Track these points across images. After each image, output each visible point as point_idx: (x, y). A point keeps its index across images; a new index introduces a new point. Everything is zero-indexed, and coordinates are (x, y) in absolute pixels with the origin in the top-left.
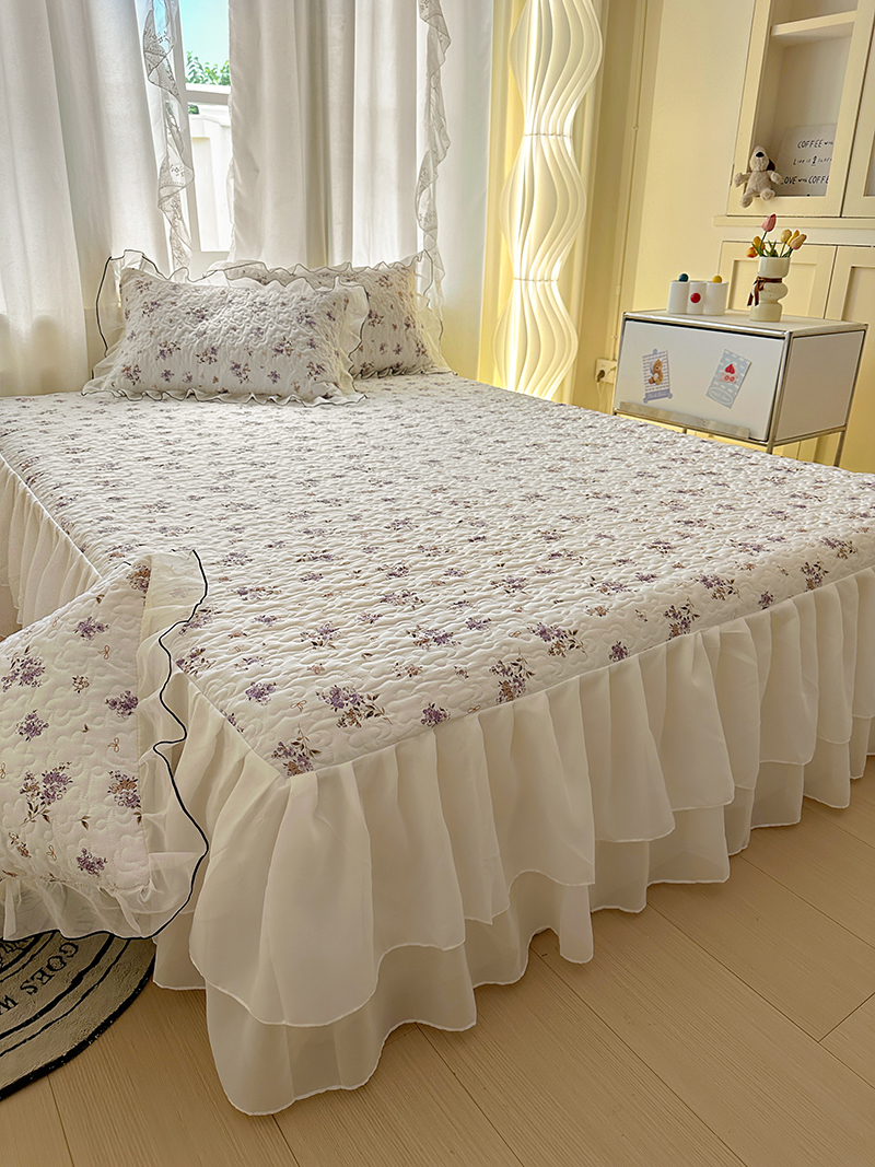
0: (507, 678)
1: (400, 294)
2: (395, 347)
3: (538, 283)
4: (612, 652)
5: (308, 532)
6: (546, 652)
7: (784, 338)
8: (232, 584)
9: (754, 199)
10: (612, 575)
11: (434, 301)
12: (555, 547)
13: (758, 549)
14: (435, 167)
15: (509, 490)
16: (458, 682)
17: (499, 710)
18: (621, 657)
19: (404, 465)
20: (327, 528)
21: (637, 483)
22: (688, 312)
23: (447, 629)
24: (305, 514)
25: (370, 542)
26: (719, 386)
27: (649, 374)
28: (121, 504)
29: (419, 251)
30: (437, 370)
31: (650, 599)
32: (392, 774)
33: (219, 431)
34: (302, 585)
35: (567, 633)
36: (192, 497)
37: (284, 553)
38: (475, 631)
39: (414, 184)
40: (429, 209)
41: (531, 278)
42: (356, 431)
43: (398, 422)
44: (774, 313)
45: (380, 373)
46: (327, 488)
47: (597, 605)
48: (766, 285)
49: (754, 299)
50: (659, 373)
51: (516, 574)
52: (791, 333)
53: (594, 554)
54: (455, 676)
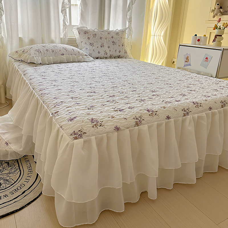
0: (137, 120)
1: (121, 37)
2: (119, 51)
3: (157, 37)
4: (166, 117)
5: (91, 87)
6: (148, 115)
7: (221, 50)
8: (70, 96)
9: (216, 16)
10: (169, 100)
11: (130, 40)
12: (154, 93)
13: (209, 97)
14: (132, 5)
15: (144, 82)
16: (124, 121)
17: (134, 129)
18: (169, 119)
19: (118, 76)
20: (96, 87)
21: (179, 82)
22: (196, 44)
23: (123, 108)
24: (91, 84)
25: (106, 90)
26: (204, 63)
27: (185, 59)
28: (45, 80)
29: (127, 27)
30: (129, 57)
31: (178, 105)
32: (105, 141)
33: (72, 67)
34: (88, 97)
35: (155, 111)
36: (63, 79)
37: (84, 91)
38: (130, 109)
39: (126, 10)
40: (130, 16)
41: (155, 35)
42: (107, 69)
43: (118, 67)
44: (220, 44)
45: (115, 58)
46: (97, 79)
47: (163, 106)
48: (217, 37)
49: (214, 41)
50: (188, 59)
51: (143, 98)
52: (223, 49)
53: (165, 95)
54: (123, 119)
